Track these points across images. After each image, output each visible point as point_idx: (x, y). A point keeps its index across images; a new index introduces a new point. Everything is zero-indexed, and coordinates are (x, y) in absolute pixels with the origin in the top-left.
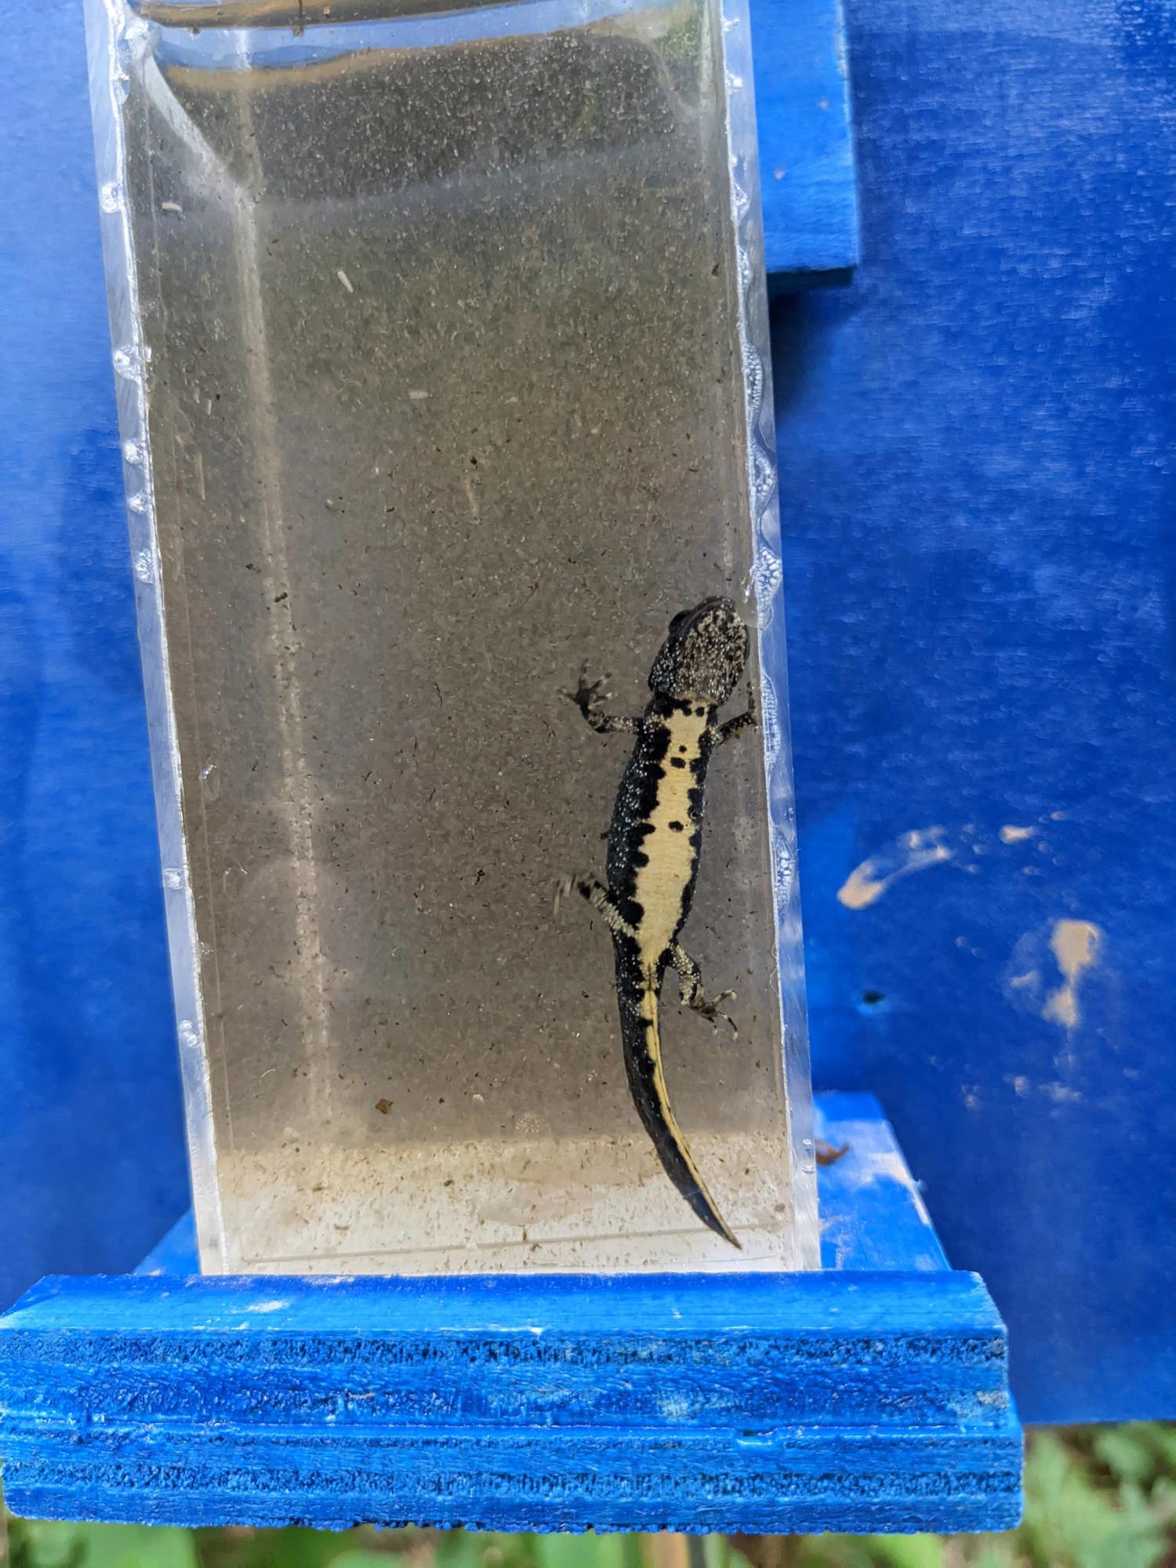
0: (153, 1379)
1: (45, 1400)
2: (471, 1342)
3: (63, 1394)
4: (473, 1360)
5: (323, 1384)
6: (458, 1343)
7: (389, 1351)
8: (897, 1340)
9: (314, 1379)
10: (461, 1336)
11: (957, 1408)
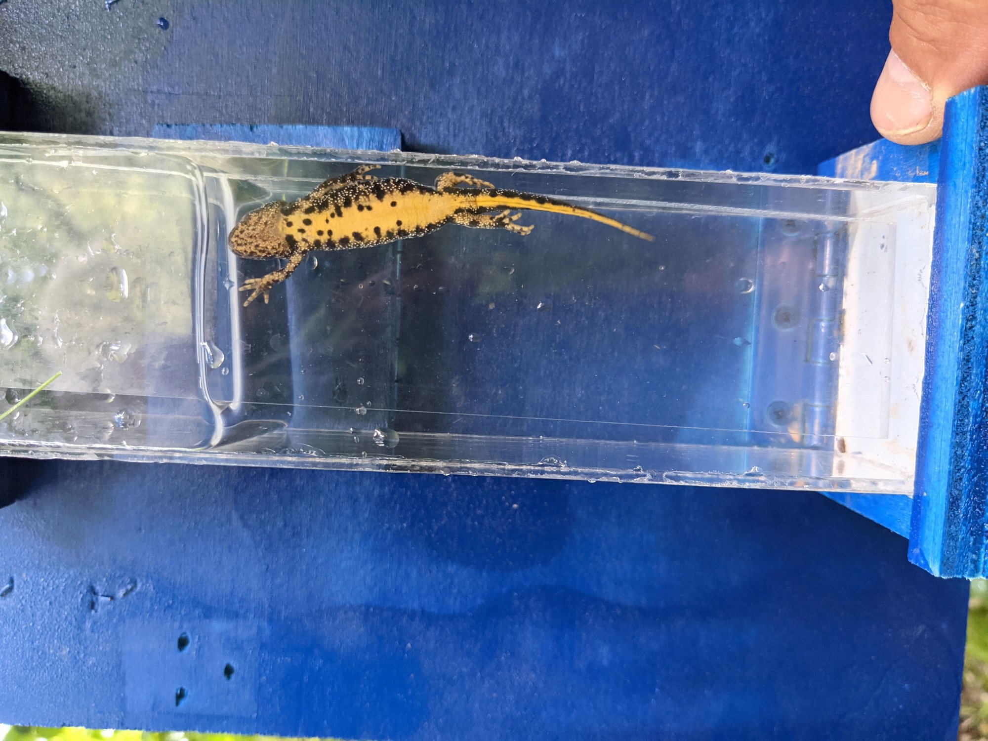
0: (970, 497)
1: (975, 553)
2: (965, 338)
3: (974, 544)
4: (973, 338)
5: (979, 412)
6: (964, 344)
7: (966, 378)
8: (980, 135)
9: (976, 416)
10: (961, 342)
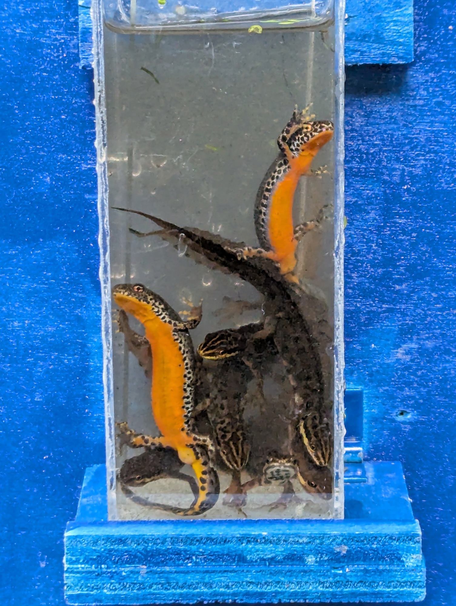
0: (126, 552)
1: (84, 561)
2: (242, 537)
3: (91, 559)
4: (242, 543)
5: (188, 553)
6: (237, 537)
7: (213, 541)
8: (386, 537)
9: (185, 551)
11: (404, 559)
